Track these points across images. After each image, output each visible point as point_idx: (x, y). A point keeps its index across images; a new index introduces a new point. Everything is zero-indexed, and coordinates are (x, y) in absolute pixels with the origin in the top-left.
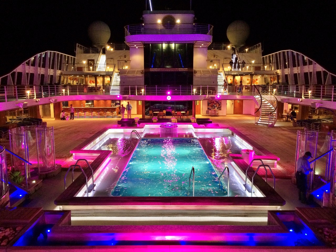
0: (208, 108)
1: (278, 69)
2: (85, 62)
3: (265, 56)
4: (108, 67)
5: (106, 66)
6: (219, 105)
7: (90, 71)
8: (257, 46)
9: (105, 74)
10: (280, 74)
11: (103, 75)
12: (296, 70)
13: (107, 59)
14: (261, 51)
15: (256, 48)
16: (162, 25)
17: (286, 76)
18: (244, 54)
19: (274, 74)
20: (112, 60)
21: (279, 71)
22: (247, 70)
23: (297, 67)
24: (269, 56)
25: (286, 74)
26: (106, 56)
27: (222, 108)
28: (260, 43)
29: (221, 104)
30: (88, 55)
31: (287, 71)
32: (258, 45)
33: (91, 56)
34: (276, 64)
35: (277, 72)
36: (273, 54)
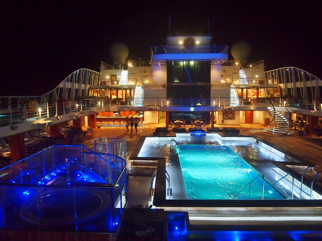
0: (223, 118)
1: (281, 83)
2: (108, 77)
3: (267, 72)
4: (130, 82)
5: (128, 80)
6: (233, 115)
7: (115, 85)
8: (259, 63)
9: (128, 88)
10: (282, 88)
11: (126, 88)
12: (299, 85)
13: (129, 74)
14: (264, 67)
15: (259, 64)
16: (183, 46)
17: (289, 89)
18: (248, 69)
19: (277, 88)
20: (133, 75)
21: (281, 85)
22: (254, 83)
23: (300, 82)
24: (272, 72)
25: (289, 87)
26: (128, 72)
27: (236, 118)
28: (263, 61)
29: (235, 114)
30: (111, 71)
31: (290, 85)
32: (260, 61)
33: (114, 72)
34: (278, 78)
35: (280, 86)
36: (276, 70)
